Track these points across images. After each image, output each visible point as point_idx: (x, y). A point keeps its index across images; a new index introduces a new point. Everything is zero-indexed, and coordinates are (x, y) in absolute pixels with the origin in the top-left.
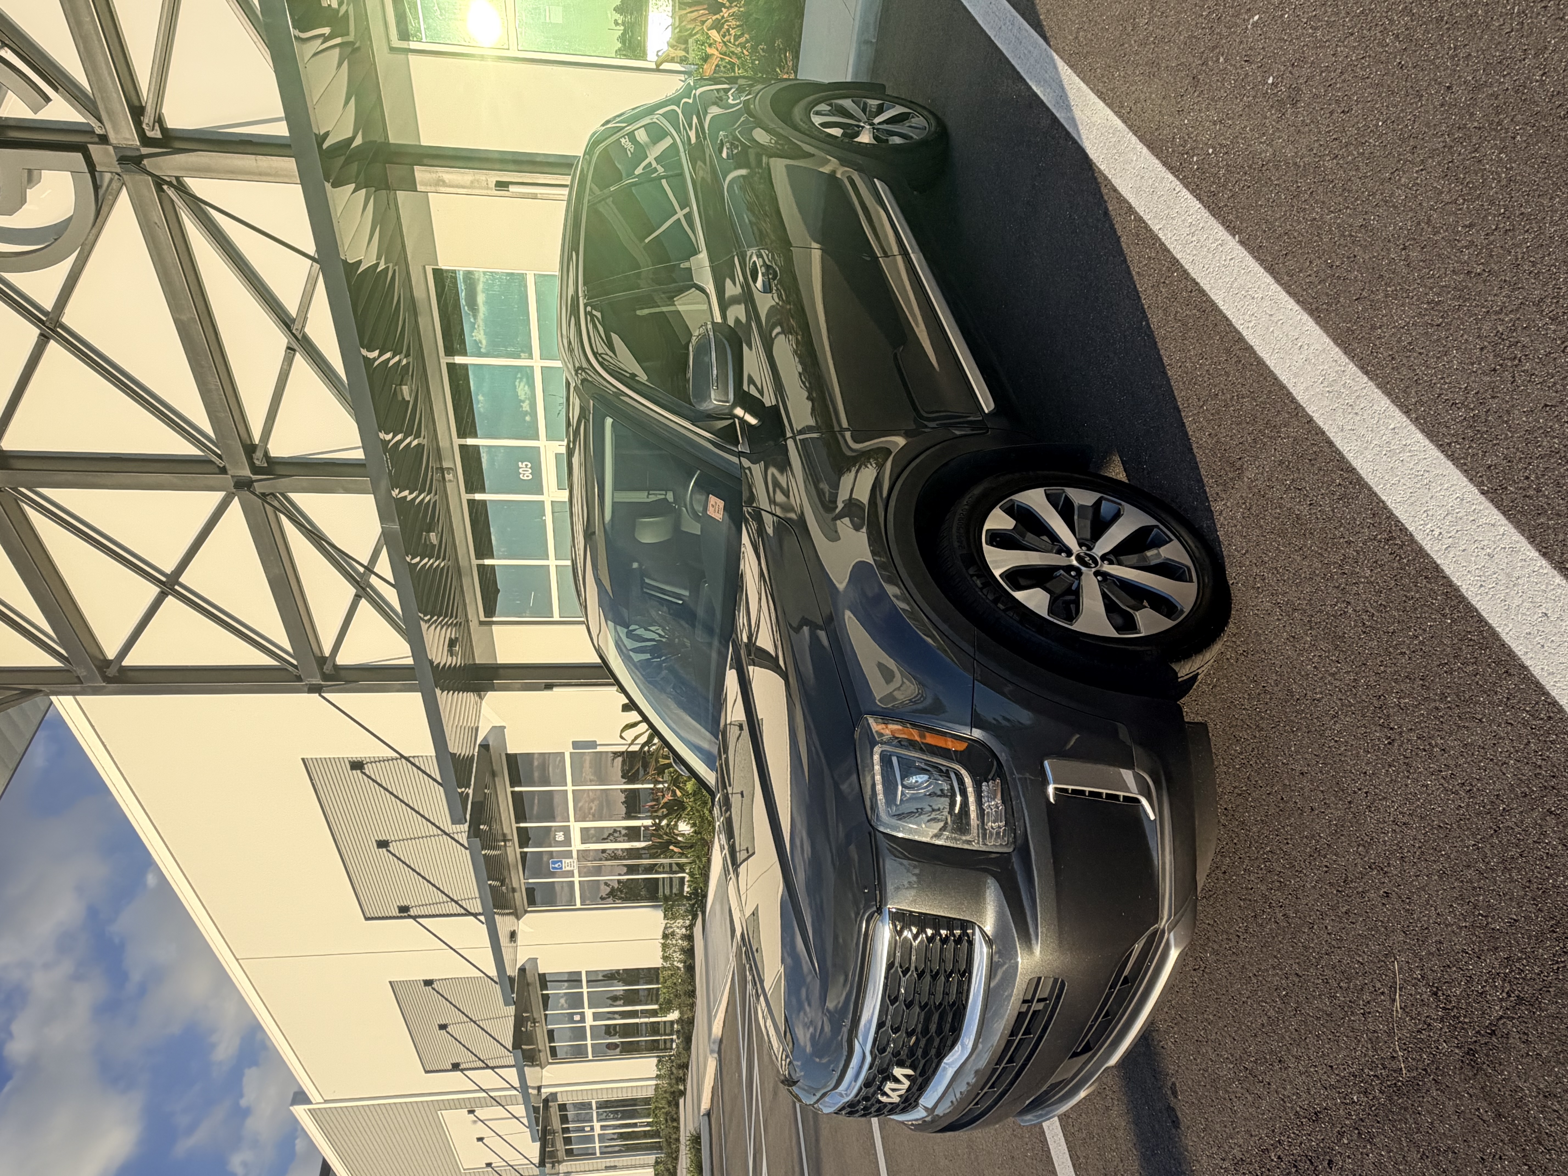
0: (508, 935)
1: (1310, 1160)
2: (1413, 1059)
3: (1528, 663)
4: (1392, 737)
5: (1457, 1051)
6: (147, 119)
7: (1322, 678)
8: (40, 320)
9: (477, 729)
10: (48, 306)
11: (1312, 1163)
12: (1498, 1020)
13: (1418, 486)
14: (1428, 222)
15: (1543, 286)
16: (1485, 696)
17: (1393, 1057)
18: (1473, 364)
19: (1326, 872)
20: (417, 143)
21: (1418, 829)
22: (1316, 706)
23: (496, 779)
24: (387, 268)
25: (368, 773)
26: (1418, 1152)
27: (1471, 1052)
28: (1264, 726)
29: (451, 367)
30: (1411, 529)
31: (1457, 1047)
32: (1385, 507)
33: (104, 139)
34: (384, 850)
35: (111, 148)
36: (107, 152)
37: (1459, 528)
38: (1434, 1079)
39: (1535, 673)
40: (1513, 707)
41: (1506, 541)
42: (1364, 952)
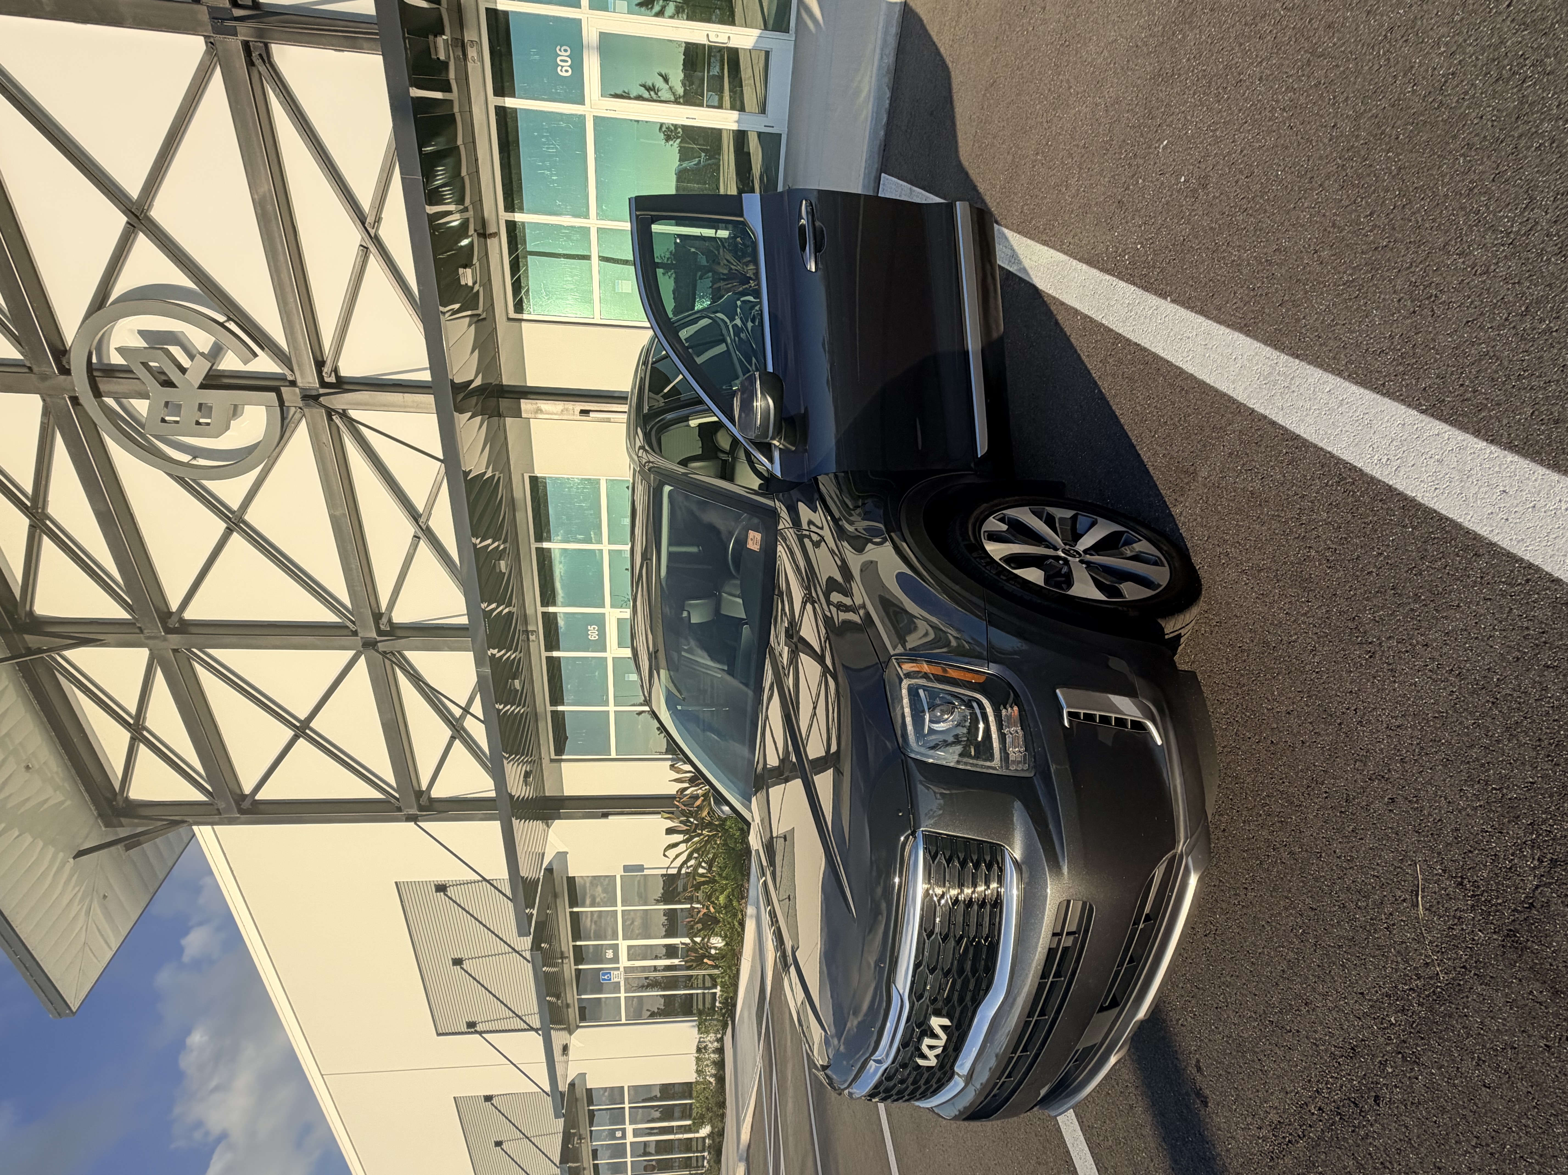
0: (561, 1047)
1: (1354, 1103)
2: (1449, 959)
3: (1495, 539)
4: (1373, 650)
5: (1495, 937)
6: (326, 369)
7: (1295, 620)
8: (229, 518)
9: (543, 855)
10: (235, 507)
11: (1356, 1105)
12: (1534, 891)
13: (1360, 428)
14: (1334, 225)
15: (1446, 233)
16: (1458, 582)
17: (1427, 964)
18: (1393, 315)
19: (1326, 798)
20: (523, 384)
21: (1413, 727)
22: (1293, 647)
23: (558, 901)
24: (494, 476)
25: (449, 894)
26: (1473, 1059)
27: (1511, 934)
28: (1245, 681)
29: (540, 551)
30: (1359, 466)
31: (1495, 932)
32: (1332, 456)
33: (293, 383)
34: (458, 967)
35: (297, 390)
36: (295, 394)
37: (1405, 448)
38: (1475, 974)
39: (1504, 546)
40: (1488, 584)
41: (1452, 444)
42: (1378, 864)
